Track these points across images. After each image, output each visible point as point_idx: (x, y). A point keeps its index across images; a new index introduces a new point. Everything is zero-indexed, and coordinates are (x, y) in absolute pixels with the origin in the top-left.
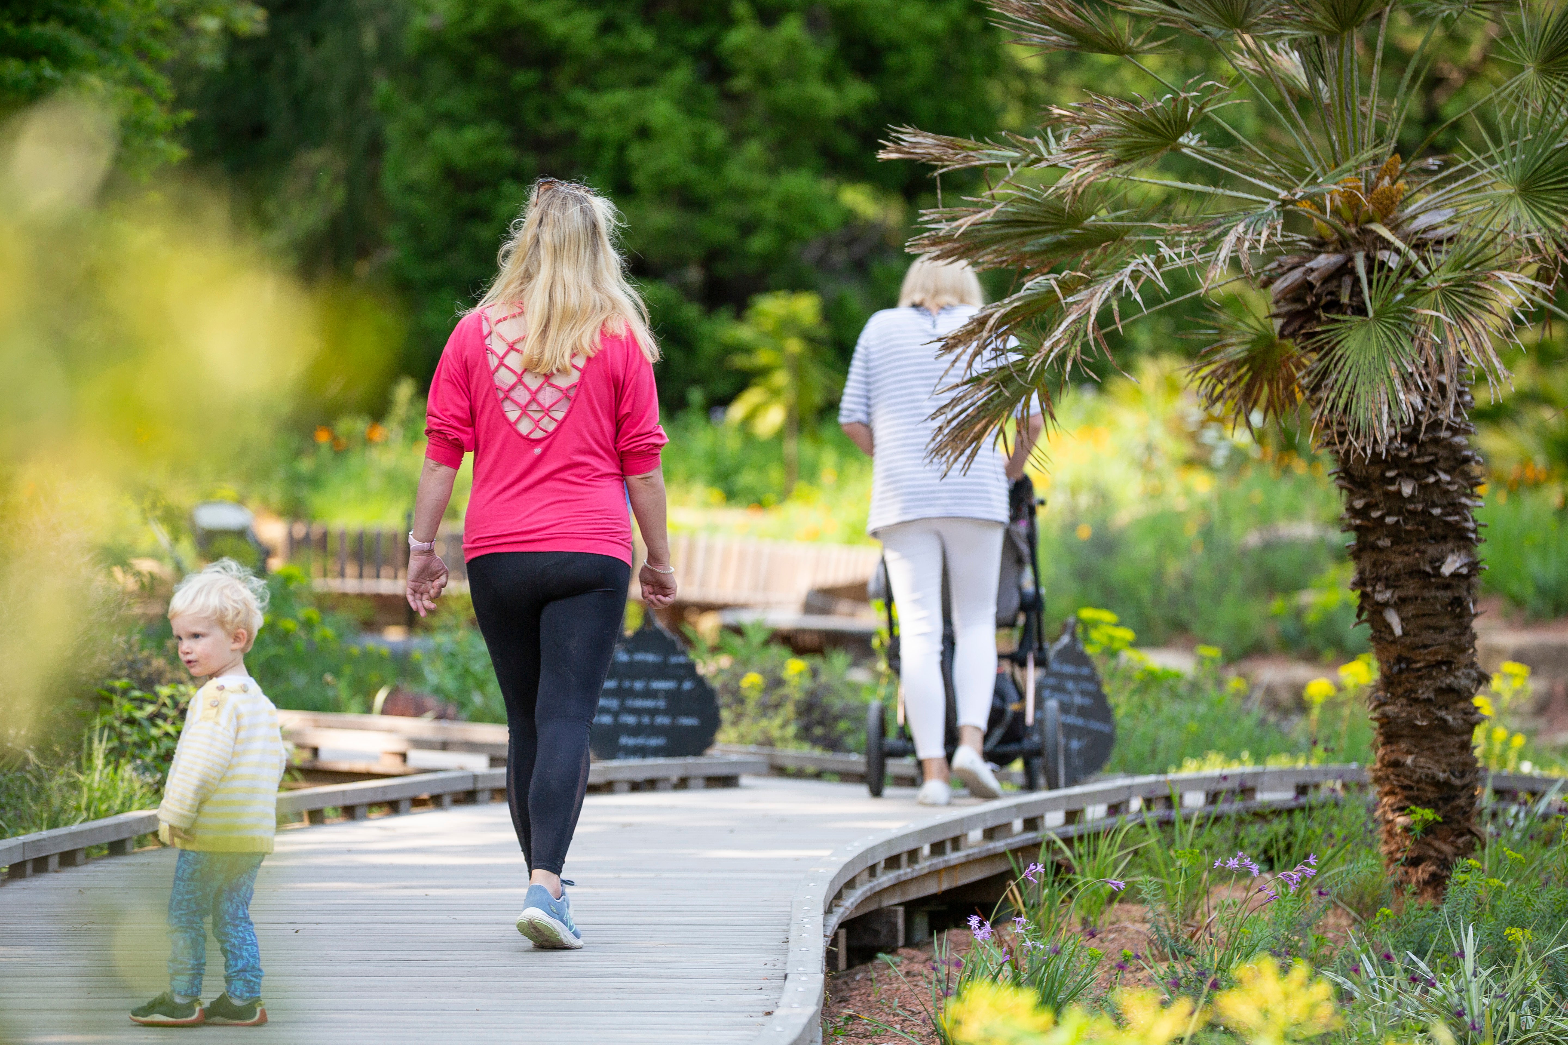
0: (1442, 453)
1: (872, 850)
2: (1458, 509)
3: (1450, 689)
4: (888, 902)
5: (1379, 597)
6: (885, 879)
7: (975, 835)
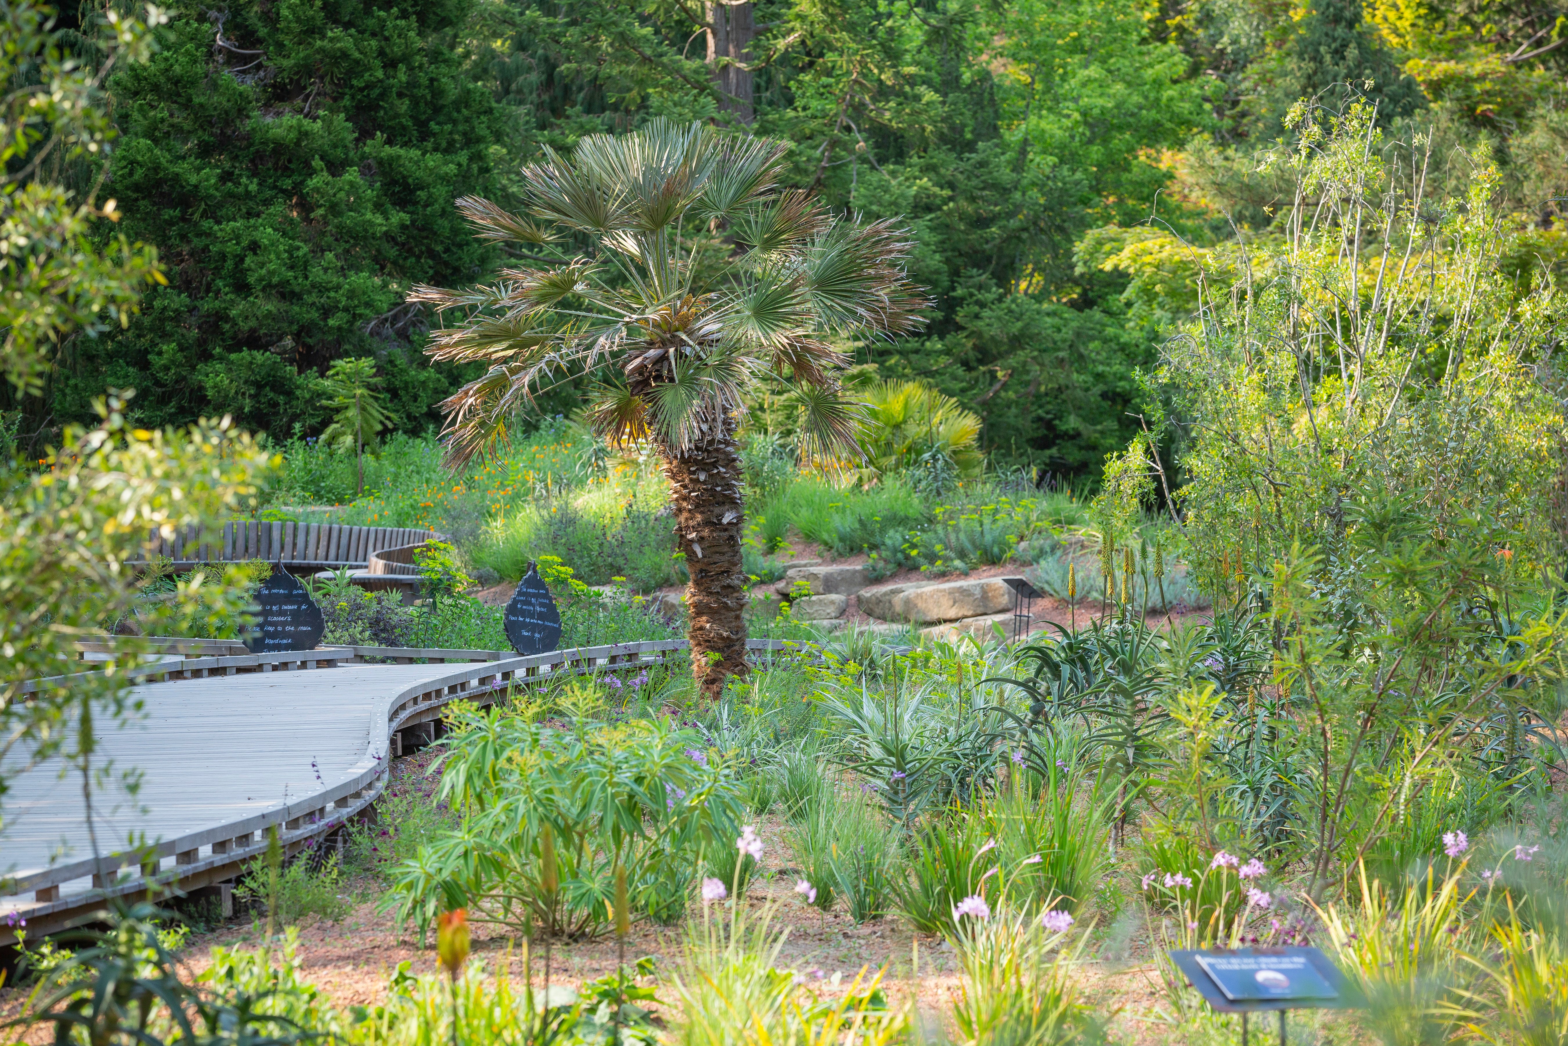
0: (722, 456)
1: (415, 689)
2: (730, 487)
3: (729, 586)
4: (425, 719)
5: (690, 537)
6: (423, 705)
7: (474, 683)
